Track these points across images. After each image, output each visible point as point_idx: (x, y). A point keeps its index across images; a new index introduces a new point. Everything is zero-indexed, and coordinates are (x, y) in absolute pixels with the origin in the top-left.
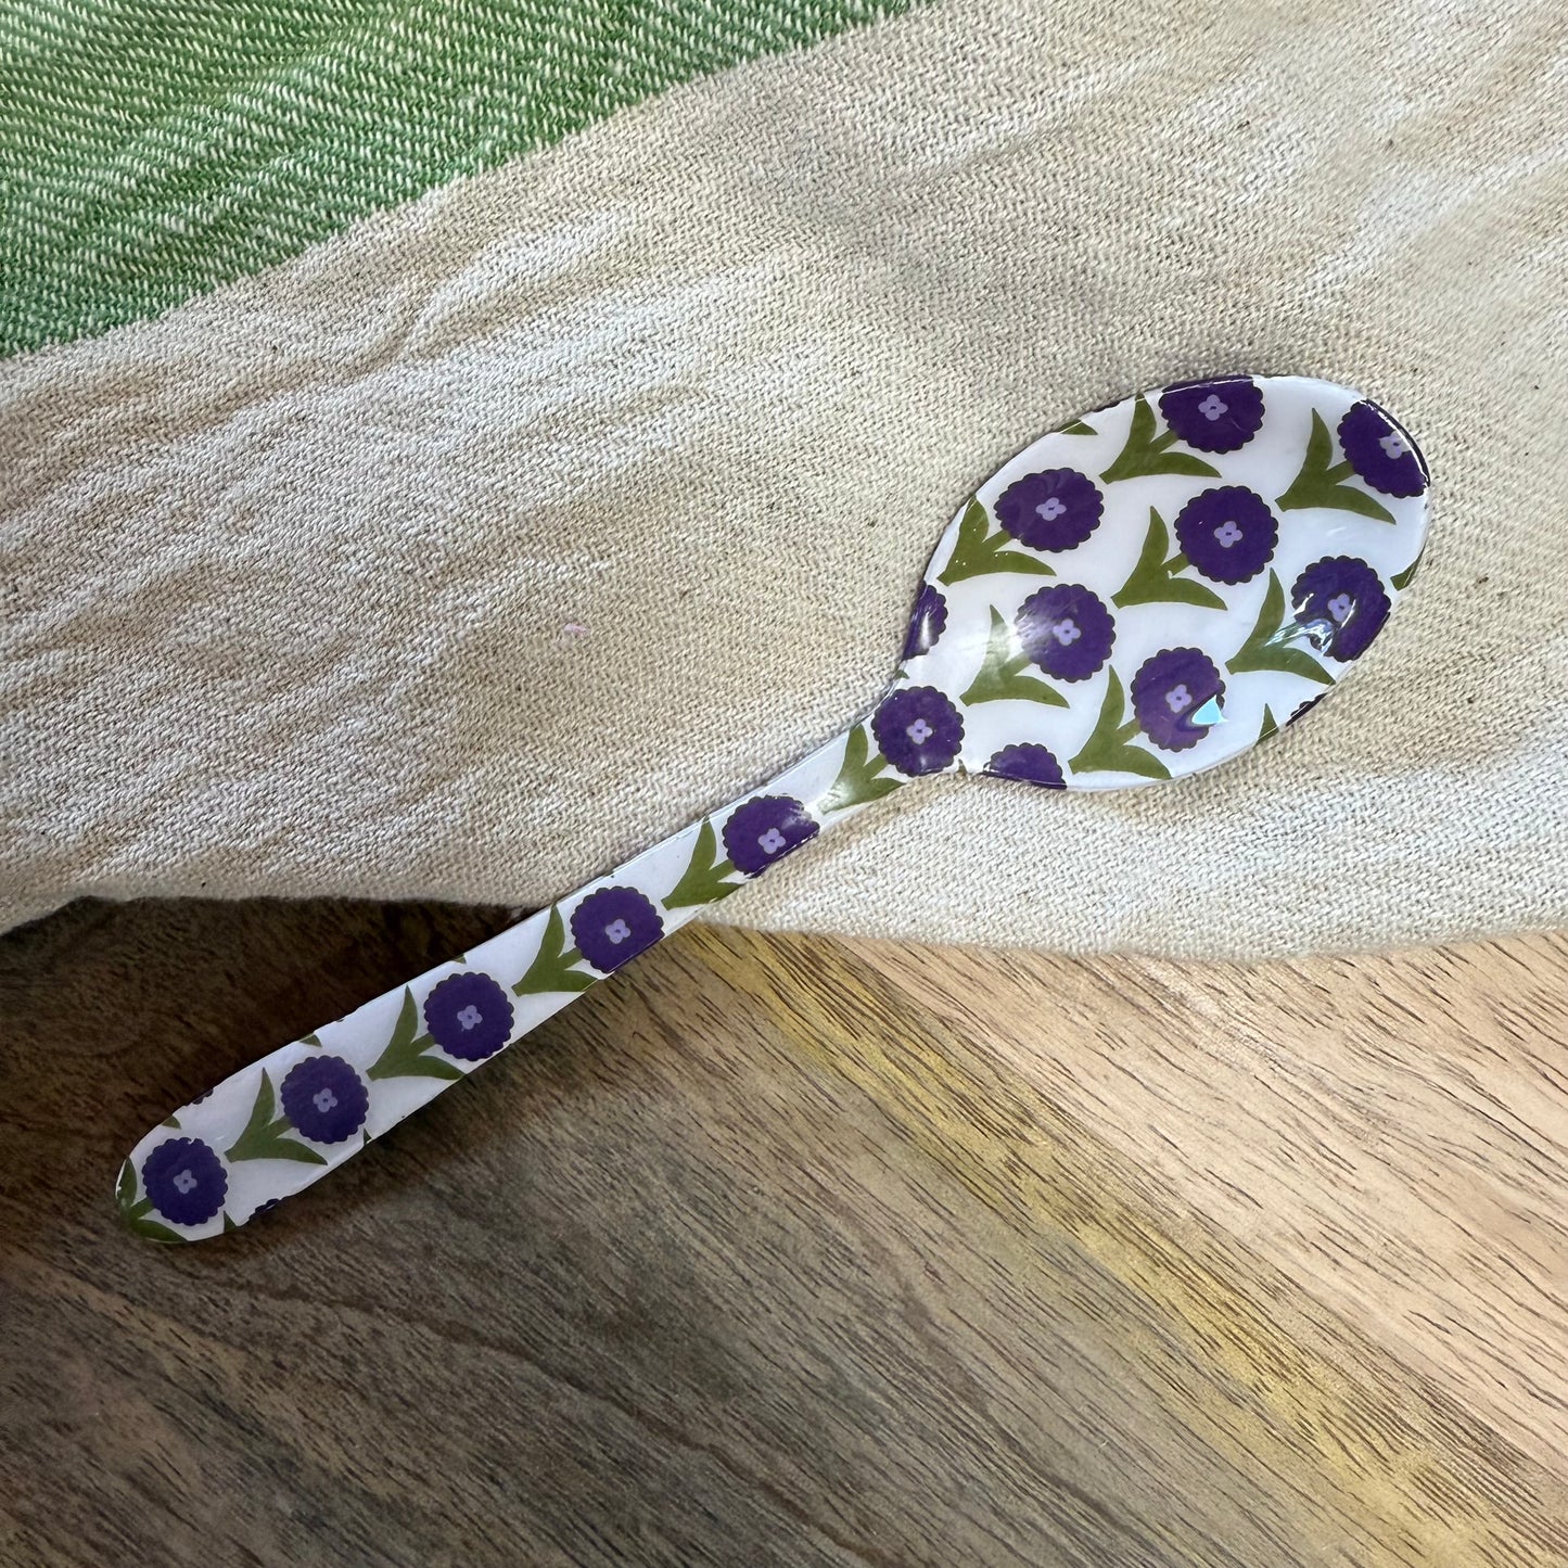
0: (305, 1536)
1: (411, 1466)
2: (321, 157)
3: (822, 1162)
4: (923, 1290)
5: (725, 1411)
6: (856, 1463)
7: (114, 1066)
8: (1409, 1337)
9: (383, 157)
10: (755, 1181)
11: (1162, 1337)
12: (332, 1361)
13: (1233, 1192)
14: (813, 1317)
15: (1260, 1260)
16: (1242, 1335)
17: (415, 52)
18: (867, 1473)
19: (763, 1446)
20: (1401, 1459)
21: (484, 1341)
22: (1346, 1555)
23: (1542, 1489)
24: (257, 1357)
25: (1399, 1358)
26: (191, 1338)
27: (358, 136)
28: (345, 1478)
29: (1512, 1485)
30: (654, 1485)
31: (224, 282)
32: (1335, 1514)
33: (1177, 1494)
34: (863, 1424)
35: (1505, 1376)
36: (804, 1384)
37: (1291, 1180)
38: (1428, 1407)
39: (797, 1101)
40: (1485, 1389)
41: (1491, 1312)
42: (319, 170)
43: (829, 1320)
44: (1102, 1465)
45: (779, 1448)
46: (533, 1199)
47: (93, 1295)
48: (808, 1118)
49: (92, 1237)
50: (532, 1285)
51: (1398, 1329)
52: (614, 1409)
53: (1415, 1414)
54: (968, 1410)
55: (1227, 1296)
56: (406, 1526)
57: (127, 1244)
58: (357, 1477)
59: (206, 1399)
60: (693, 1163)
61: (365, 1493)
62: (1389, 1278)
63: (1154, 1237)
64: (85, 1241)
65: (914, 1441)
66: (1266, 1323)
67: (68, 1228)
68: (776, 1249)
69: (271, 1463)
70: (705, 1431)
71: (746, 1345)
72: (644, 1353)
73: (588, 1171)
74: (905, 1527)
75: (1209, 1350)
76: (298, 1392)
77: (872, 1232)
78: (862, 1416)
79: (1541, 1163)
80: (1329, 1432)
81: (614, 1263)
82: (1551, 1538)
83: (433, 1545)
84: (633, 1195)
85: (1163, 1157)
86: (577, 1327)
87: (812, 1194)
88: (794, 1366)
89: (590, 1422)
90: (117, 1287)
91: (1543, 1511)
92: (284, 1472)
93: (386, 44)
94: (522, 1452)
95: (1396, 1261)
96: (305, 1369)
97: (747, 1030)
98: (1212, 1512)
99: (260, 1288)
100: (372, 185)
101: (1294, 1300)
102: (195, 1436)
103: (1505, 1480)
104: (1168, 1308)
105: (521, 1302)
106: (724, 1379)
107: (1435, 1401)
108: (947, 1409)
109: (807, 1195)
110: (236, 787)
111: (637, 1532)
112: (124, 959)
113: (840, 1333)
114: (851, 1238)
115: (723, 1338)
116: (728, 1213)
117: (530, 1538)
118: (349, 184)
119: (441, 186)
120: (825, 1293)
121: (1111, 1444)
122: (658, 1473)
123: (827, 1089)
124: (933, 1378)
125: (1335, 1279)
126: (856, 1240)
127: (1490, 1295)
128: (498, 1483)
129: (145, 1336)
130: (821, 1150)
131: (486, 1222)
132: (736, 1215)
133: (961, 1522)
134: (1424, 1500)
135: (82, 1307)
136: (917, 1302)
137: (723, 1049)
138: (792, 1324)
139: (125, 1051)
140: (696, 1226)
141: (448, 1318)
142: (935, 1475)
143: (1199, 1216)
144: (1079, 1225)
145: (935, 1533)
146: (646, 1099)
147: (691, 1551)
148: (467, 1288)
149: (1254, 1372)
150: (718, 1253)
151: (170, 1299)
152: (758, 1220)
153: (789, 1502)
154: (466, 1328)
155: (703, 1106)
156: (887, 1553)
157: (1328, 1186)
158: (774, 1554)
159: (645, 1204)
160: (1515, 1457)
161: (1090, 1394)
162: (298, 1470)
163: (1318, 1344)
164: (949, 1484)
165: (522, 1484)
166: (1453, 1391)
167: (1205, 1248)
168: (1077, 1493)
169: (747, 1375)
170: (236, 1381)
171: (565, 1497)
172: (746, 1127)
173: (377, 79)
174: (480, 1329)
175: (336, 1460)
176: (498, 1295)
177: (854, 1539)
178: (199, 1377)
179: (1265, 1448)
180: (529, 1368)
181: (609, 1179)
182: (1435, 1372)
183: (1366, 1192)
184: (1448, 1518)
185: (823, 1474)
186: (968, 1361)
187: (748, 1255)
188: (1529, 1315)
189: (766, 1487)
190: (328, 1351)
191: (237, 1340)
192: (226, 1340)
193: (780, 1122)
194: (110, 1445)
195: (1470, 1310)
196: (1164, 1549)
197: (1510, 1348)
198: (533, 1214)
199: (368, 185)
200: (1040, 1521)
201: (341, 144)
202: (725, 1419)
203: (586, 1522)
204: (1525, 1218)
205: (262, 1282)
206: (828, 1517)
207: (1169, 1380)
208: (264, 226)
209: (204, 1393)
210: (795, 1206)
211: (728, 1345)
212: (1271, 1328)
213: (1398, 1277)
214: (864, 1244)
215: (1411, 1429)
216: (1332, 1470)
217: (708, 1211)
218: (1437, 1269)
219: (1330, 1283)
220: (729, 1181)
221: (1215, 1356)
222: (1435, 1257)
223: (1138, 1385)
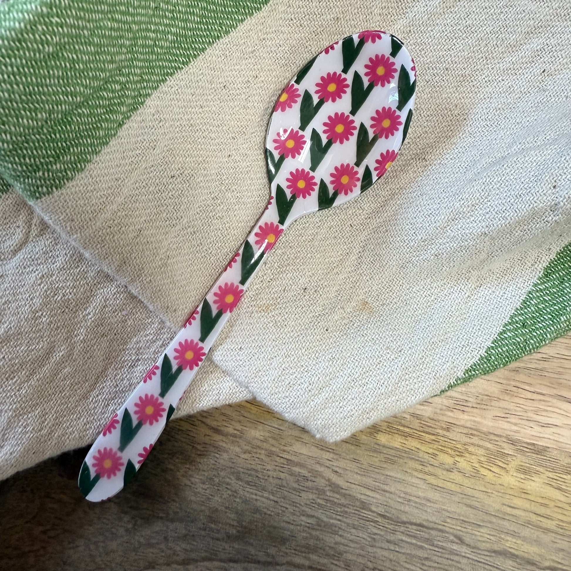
3: (284, 451)
4: (335, 479)
5: (286, 548)
6: (337, 546)
7: (33, 524)
8: (497, 425)
10: (264, 467)
11: (418, 460)
14: (303, 504)
15: (439, 421)
16: (443, 448)
18: (342, 548)
19: (304, 555)
20: (510, 466)
21: (196, 561)
22: (506, 505)
23: (558, 456)
25: (496, 433)
29: (548, 459)
32: (496, 493)
33: (444, 510)
34: (333, 532)
35: (532, 424)
36: (309, 528)
38: (512, 445)
39: (267, 434)
40: (527, 431)
41: (518, 405)
43: (308, 502)
44: (416, 511)
45: (309, 553)
46: (195, 506)
48: (274, 439)
50: (205, 535)
51: (491, 424)
52: (249, 564)
53: (508, 449)
54: (366, 512)
55: (433, 437)
60: (242, 470)
62: (482, 409)
63: (402, 428)
65: (353, 531)
66: (449, 441)
68: (281, 487)
70: (283, 558)
71: (284, 523)
72: (252, 541)
73: (208, 488)
74: (360, 560)
75: (435, 458)
77: (310, 467)
78: (333, 530)
80: (484, 467)
81: (229, 515)
82: (567, 470)
84: (226, 490)
86: (226, 542)
87: (285, 463)
88: (303, 523)
91: (561, 463)
95: (481, 402)
97: (242, 418)
98: (458, 511)
101: (455, 429)
103: (545, 458)
104: (416, 450)
105: (204, 542)
106: (282, 537)
107: (513, 442)
108: (359, 515)
109: (284, 464)
113: (313, 505)
114: (304, 472)
115: (275, 524)
116: (260, 482)
120: (303, 494)
121: (416, 503)
123: (276, 426)
124: (350, 507)
125: (466, 417)
126: (306, 472)
127: (517, 400)
130: (282, 448)
131: (181, 520)
132: (263, 481)
133: (379, 551)
134: (523, 476)
136: (334, 484)
137: (237, 428)
138: (297, 509)
139: (35, 517)
140: (252, 491)
141: (181, 559)
142: (364, 538)
143: (413, 415)
144: (376, 435)
145: (372, 558)
146: (217, 456)
148: (184, 546)
149: (452, 458)
150: (262, 496)
152: (271, 480)
154: (189, 559)
155: (237, 449)
159: (232, 491)
160: (544, 450)
161: (402, 489)
163: (468, 440)
164: (369, 539)
166: (517, 436)
167: (419, 425)
168: (412, 524)
169: (289, 533)
172: (255, 450)
174: (193, 557)
176: (195, 543)
179: (467, 482)
180: (216, 564)
181: (216, 488)
182: (509, 433)
184: (533, 479)
185: (327, 555)
186: (359, 496)
187: (273, 493)
188: (531, 401)
189: (310, 568)
193: (265, 444)
195: (511, 407)
196: (447, 529)
197: (529, 414)
198: (195, 510)
200: (404, 538)
202: (288, 551)
204: (516, 371)
207: (426, 473)
210: (282, 470)
211: (278, 526)
212: (451, 442)
213: (485, 407)
214: (309, 472)
215: (508, 454)
216: (490, 479)
217: (253, 484)
218: (496, 399)
219: (464, 418)
220: (257, 471)
221: (437, 459)
222: (494, 396)
223: (417, 479)
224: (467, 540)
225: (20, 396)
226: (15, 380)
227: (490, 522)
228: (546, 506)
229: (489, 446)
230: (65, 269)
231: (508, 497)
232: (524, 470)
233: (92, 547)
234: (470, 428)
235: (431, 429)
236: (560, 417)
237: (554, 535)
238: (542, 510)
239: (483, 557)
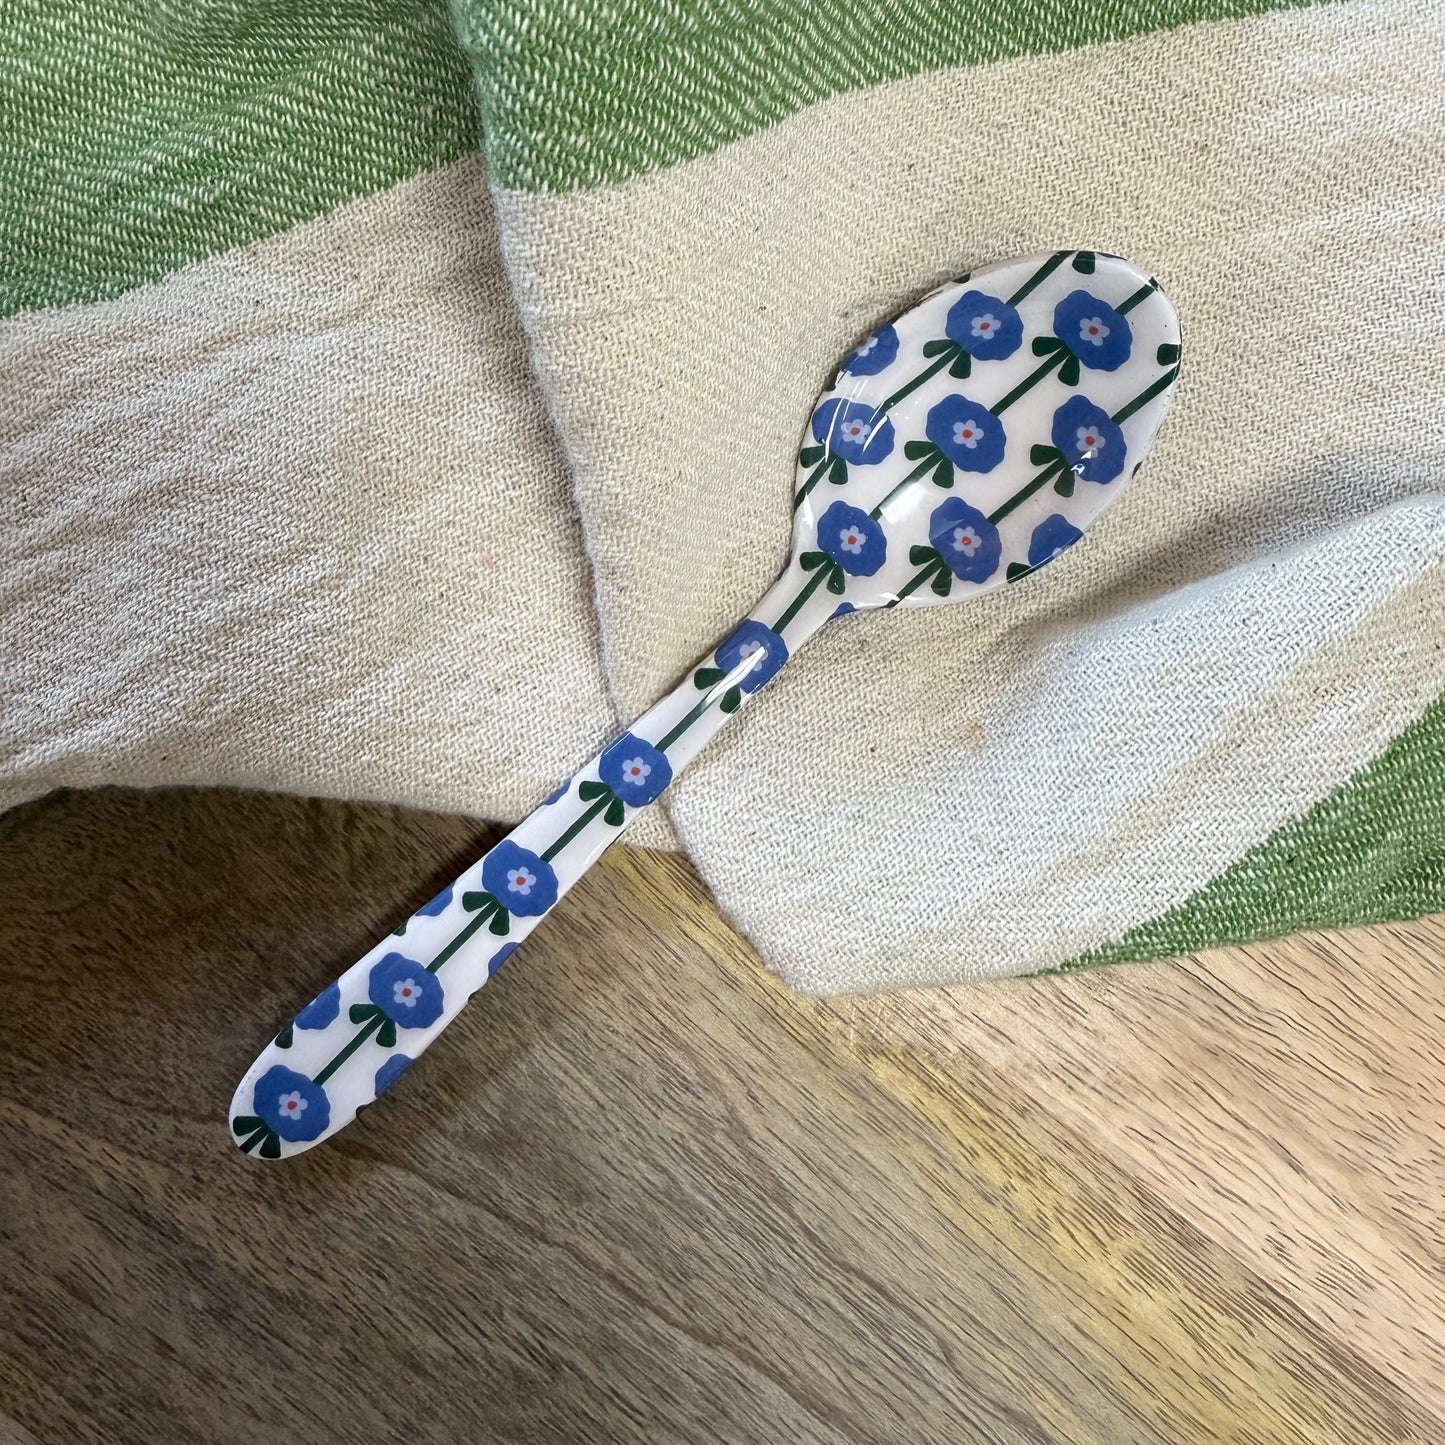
0: (214, 1326)
1: (308, 1264)
2: (311, 153)
3: (666, 1005)
4: (745, 1112)
5: (578, 1214)
6: (686, 1256)
7: (63, 922)
8: (1126, 1146)
9: (361, 154)
10: (610, 1022)
11: (934, 1149)
12: (245, 1175)
13: (992, 1031)
14: (654, 1134)
15: (1012, 1086)
16: (996, 1147)
17: (384, 70)
18: (694, 1263)
19: (608, 1243)
20: (1116, 1245)
21: (376, 1156)
22: (1072, 1323)
23: (1224, 1267)
24: (179, 1172)
25: (1116, 1162)
26: (121, 1156)
27: (340, 135)
28: (252, 1275)
29: (1199, 1263)
30: (517, 1277)
31: (217, 252)
32: (1064, 1289)
33: (940, 1275)
34: (692, 1222)
35: (1197, 1178)
36: (645, 1190)
37: (1039, 1022)
38: (1139, 1204)
39: (648, 956)
40: (1181, 1187)
41: (1189, 1127)
42: (309, 163)
43: (667, 1138)
44: (883, 1253)
45: (623, 1244)
47: (34, 1120)
48: (657, 970)
49: (37, 1069)
50: (420, 1109)
51: (1115, 1140)
52: (485, 1213)
53: (1128, 1210)
54: (779, 1211)
55: (985, 1115)
56: (303, 1316)
57: (67, 1076)
58: (263, 1275)
59: (132, 1210)
60: (560, 1007)
61: (268, 1288)
62: (1111, 1100)
63: (930, 1068)
64: (30, 1073)
65: (735, 1237)
66: (1015, 1136)
67: (15, 1060)
68: (626, 1078)
69: (186, 1264)
70: (561, 1231)
71: (599, 1159)
72: (512, 1166)
74: (723, 1307)
75: (970, 1158)
76: (213, 1203)
77: (705, 1064)
78: (695, 1219)
79: (1228, 1009)
80: (1061, 1222)
82: (1228, 1305)
83: (326, 1332)
84: (508, 1033)
85: (939, 1003)
86: (457, 1145)
87: (658, 1033)
88: (637, 1176)
89: (465, 1226)
90: (57, 1113)
91: (1223, 1284)
92: (196, 1270)
93: (362, 64)
94: (405, 1250)
95: (1116, 1087)
96: (220, 1183)
97: (610, 897)
98: (969, 1290)
99: (184, 1113)
100: (353, 177)
101: (1038, 1118)
102: (120, 1242)
103: (1194, 1259)
104: (939, 1126)
105: (410, 1124)
106: (580, 1186)
107: (1144, 1198)
108: (761, 1210)
109: (653, 1034)
110: (191, 675)
111: (501, 1316)
112: (79, 830)
113: (676, 1147)
114: (689, 1070)
115: (579, 1154)
116: (588, 1049)
117: (410, 1325)
118: (334, 175)
119: (407, 179)
120: (665, 1116)
121: (890, 1236)
122: (521, 1267)
123: (673, 947)
124: (750, 1184)
125: (1068, 1101)
126: (692, 1071)
127: (1188, 1113)
128: (384, 1278)
129: (80, 1155)
130: (666, 997)
132: (595, 1051)
133: (770, 1303)
134: (1132, 1277)
135: (24, 1130)
136: (740, 1123)
137: (588, 913)
138: (638, 1141)
139: (74, 909)
140: (560, 1059)
142: (749, 1265)
143: (966, 1051)
144: (871, 1057)
145: (748, 1313)
147: (545, 1331)
149: (1005, 1176)
150: (578, 1082)
151: (103, 1123)
152: (611, 1055)
153: (629, 1289)
154: (361, 1146)
155: (570, 960)
156: (709, 1331)
157: (1066, 1028)
158: (615, 1333)
159: (519, 1041)
160: (1203, 1241)
161: (876, 1197)
162: (211, 1269)
163: (1055, 1153)
164: (760, 1271)
165: (404, 1278)
166: (1158, 1190)
167: (969, 1076)
168: (861, 1276)
169: (598, 1184)
170: (158, 1193)
171: (442, 1289)
172: (606, 978)
173: (356, 91)
174: (373, 1146)
175: (244, 1260)
176: (390, 1118)
177: (684, 1320)
178: (128, 1191)
179: (1013, 1239)
180: (414, 1181)
181: (489, 1020)
182: (1144, 1175)
183: (1095, 1032)
184: (1151, 1292)
185: (658, 1266)
186: (779, 1170)
187: (604, 1084)
188: (1215, 1128)
189: (611, 1277)
190: (241, 1167)
191: (162, 1158)
192: (151, 1158)
193: (634, 974)
194: (44, 1251)
195: (1171, 1124)
196: (930, 1321)
197: (1202, 1155)
199: (349, 176)
200: (834, 1302)
201: (327, 143)
202: (578, 1220)
203: (458, 1309)
204: (1214, 1053)
205: (186, 1108)
206: (660, 1300)
207: (938, 1184)
208: (258, 207)
209: (130, 1204)
210: (642, 1042)
211: (584, 1159)
212: (1019, 1141)
213: (1119, 1100)
214: (698, 1074)
215: (1124, 1219)
216: (1063, 1254)
217: (572, 1048)
218: (1148, 1093)
219: (1066, 1104)
220: (590, 1023)
221: (975, 1163)
222: (1148, 1085)
223: (914, 1188)
224: (963, 1361)
225: (192, 623)
226: (200, 582)
227: (1026, 1345)
228: (1152, 1359)
229: (1092, 1183)
230: (411, 406)
231: (1084, 1307)
232: (1141, 1268)
233: (167, 1028)
234: (1071, 1131)
235: (988, 1095)
236: (1260, 1187)
237: (1142, 1428)
238: (1142, 1367)
239: (979, 1411)
